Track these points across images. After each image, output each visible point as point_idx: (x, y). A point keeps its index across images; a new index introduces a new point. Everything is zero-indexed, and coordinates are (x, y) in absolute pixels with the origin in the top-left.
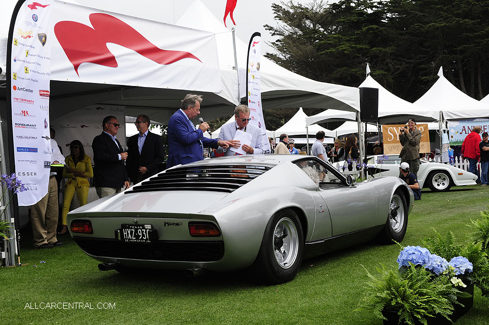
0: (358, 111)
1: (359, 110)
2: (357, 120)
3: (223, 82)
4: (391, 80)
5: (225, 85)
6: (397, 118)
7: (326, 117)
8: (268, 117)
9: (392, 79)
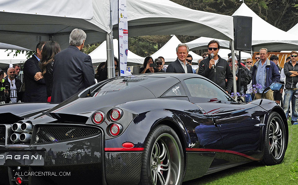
0: (231, 40)
1: (233, 39)
2: (230, 49)
3: (94, 9)
4: (265, 7)
5: (97, 12)
6: (272, 46)
7: (200, 44)
8: (140, 42)
9: (267, 5)
